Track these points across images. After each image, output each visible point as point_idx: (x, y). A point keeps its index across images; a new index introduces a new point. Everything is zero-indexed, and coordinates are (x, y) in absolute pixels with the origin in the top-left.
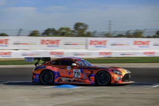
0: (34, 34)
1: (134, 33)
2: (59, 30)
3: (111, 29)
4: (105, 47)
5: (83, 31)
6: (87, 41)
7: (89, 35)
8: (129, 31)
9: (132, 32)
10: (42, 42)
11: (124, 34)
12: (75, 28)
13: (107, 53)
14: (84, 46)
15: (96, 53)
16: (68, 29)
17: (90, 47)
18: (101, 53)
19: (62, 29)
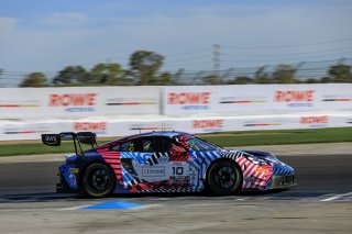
0: (33, 81)
2: (94, 70)
3: (217, 65)
4: (205, 108)
5: (151, 69)
6: (161, 95)
7: (166, 80)
8: (262, 69)
10: (54, 101)
11: (251, 76)
12: (132, 64)
13: (211, 124)
14: (155, 108)
15: (187, 122)
16: (115, 68)
17: (168, 108)
18: (197, 124)
19: (100, 67)
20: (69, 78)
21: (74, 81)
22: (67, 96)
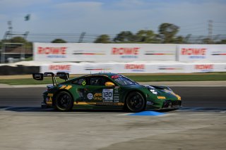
0: (102, 40)
2: (138, 34)
3: (211, 33)
4: (203, 58)
5: (171, 34)
6: (177, 49)
7: (180, 41)
10: (114, 52)
12: (160, 31)
13: (206, 67)
14: (173, 57)
16: (150, 33)
17: (181, 57)
18: (197, 67)
19: (142, 32)
20: (123, 38)
21: (126, 40)
22: (122, 49)
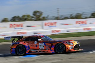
0: (5, 21)
1: (76, 16)
2: (23, 17)
3: (59, 14)
4: (55, 27)
5: (39, 16)
6: (42, 23)
7: (44, 19)
8: (72, 15)
9: (74, 15)
10: (11, 26)
11: (68, 17)
12: (34, 15)
13: (57, 31)
14: (41, 27)
15: (50, 31)
16: (28, 16)
17: (44, 27)
18: (53, 31)
19: (24, 16)
21: (16, 20)
22: (15, 25)
